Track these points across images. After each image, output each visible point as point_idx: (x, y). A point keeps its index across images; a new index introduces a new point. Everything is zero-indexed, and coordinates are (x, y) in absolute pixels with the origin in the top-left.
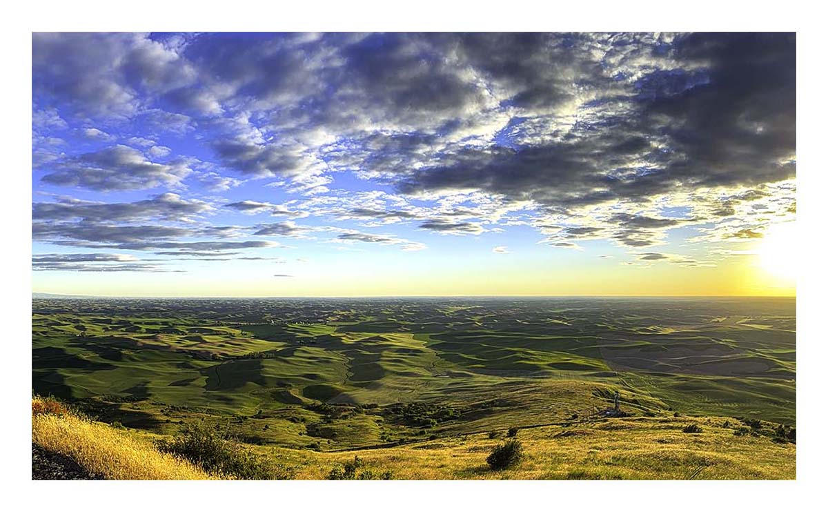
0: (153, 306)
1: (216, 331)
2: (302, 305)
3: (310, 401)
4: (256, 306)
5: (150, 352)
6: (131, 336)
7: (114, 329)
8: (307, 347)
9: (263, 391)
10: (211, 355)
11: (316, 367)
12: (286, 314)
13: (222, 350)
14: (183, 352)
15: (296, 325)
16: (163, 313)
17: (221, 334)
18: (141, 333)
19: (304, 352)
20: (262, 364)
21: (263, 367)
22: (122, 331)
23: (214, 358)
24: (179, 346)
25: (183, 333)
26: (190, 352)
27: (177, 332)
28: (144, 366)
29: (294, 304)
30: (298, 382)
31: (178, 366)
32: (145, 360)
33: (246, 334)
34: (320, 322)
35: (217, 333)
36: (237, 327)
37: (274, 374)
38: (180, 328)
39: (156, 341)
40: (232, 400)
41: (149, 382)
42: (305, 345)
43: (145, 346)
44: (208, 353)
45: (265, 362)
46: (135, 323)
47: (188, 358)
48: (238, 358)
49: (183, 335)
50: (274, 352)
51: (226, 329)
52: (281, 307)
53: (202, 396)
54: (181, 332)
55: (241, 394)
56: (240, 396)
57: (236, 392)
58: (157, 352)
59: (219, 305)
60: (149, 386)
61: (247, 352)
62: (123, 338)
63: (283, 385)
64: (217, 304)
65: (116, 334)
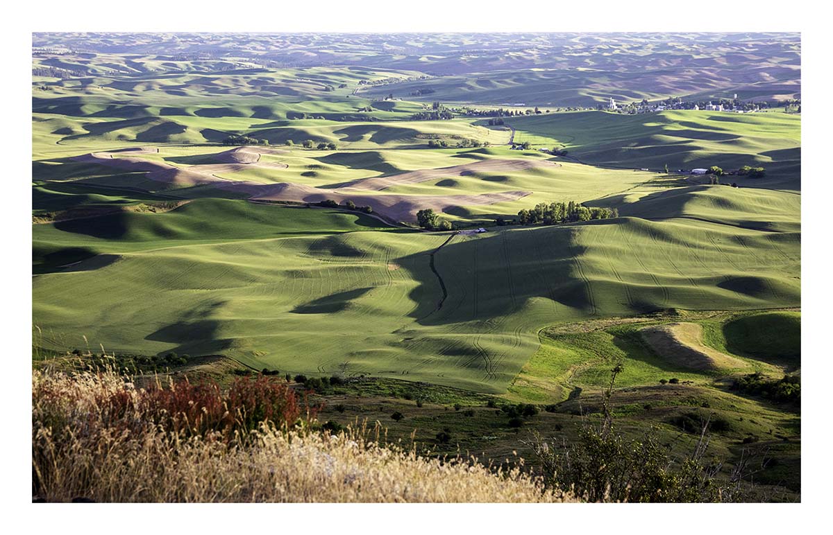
0: (220, 52)
1: (429, 136)
2: (716, 45)
3: (741, 366)
4: (559, 51)
5: (218, 204)
6: (155, 154)
7: (96, 131)
8: (730, 188)
9: (581, 326)
10: (415, 212)
11: (761, 254)
12: (660, 79)
13: (449, 196)
14: (326, 204)
15: (696, 116)
16: (254, 77)
17: (444, 146)
18: (187, 143)
19: (722, 203)
20: (576, 242)
21: (581, 250)
22: (121, 137)
23: (425, 222)
24: (311, 186)
25: (322, 144)
26: (350, 206)
27: (303, 139)
28: (203, 252)
29: (690, 45)
30: (699, 303)
31: (315, 248)
32: (204, 231)
33: (524, 146)
34: (780, 105)
35: (433, 144)
36: (496, 121)
37: (617, 275)
38: (313, 127)
39: (237, 169)
40: (483, 353)
41: (219, 304)
42: (723, 180)
43: (204, 190)
44: (404, 205)
45: (589, 235)
46: (166, 111)
47: (343, 224)
48: (500, 221)
49: (321, 147)
50: (617, 202)
51: (461, 128)
52: (642, 53)
53: (394, 345)
54: (315, 139)
55: (512, 336)
56: (509, 342)
57: (500, 328)
58: (239, 203)
59: (436, 49)
60: (223, 315)
61: (529, 204)
62: (127, 162)
63: (650, 311)
64: (431, 47)
65: (101, 149)
